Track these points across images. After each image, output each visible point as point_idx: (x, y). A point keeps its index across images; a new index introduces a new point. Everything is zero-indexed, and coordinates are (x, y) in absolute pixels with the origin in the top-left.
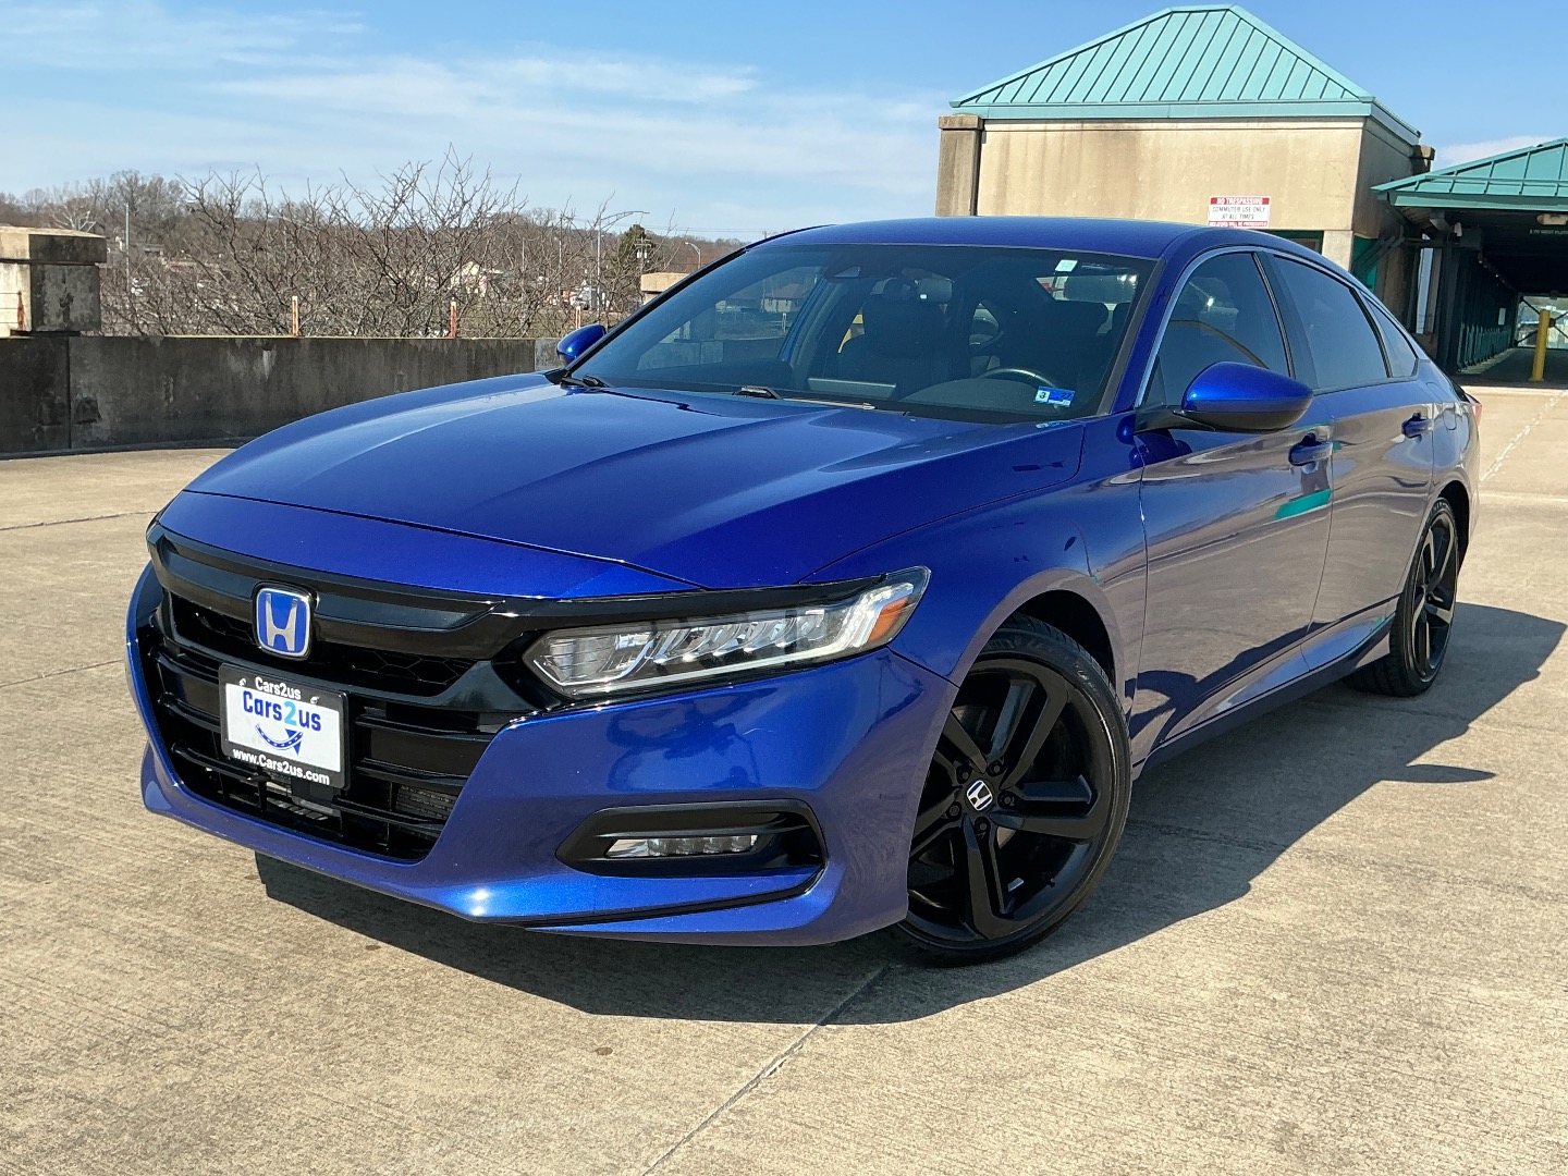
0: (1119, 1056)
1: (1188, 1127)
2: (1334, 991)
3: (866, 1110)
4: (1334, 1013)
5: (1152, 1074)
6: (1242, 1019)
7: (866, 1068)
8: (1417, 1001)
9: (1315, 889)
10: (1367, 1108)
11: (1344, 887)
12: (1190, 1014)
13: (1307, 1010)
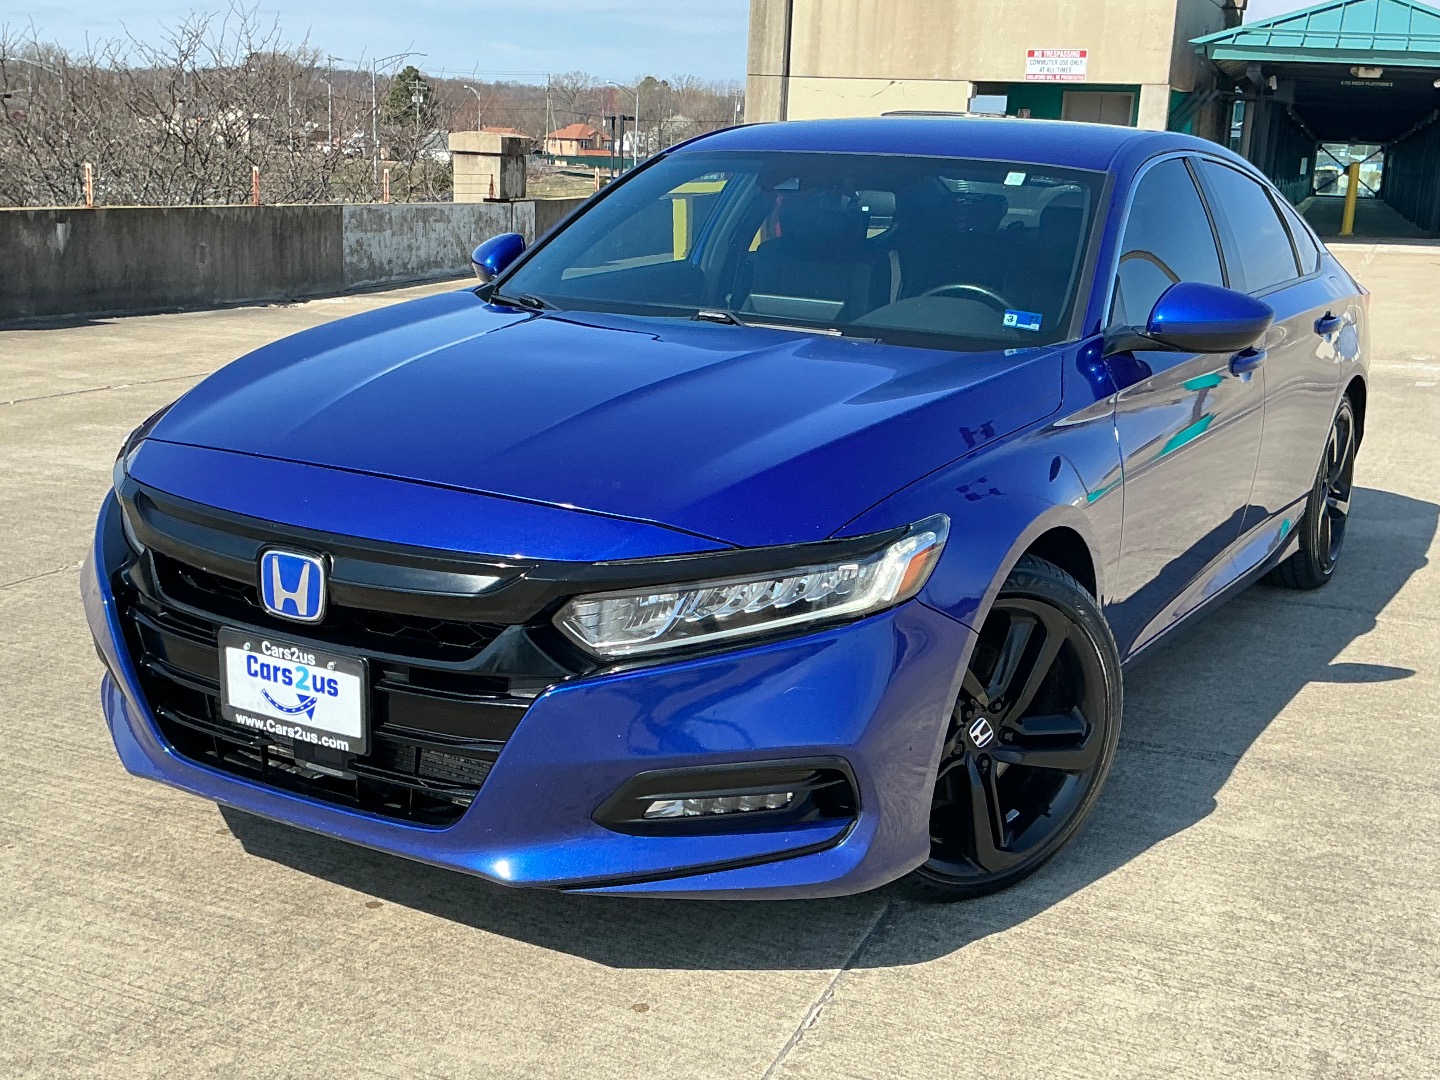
0: (1142, 990)
1: (1228, 1062)
2: (1326, 910)
3: (915, 1058)
4: (1332, 934)
5: (1178, 1007)
6: (1247, 943)
7: (903, 1014)
8: (1405, 917)
9: (1278, 803)
10: (1389, 1033)
11: (1305, 799)
12: (1196, 942)
13: (1306, 931)
